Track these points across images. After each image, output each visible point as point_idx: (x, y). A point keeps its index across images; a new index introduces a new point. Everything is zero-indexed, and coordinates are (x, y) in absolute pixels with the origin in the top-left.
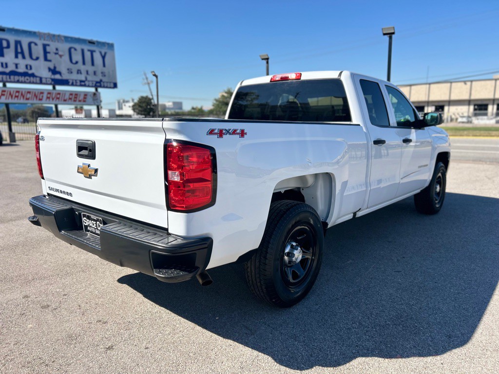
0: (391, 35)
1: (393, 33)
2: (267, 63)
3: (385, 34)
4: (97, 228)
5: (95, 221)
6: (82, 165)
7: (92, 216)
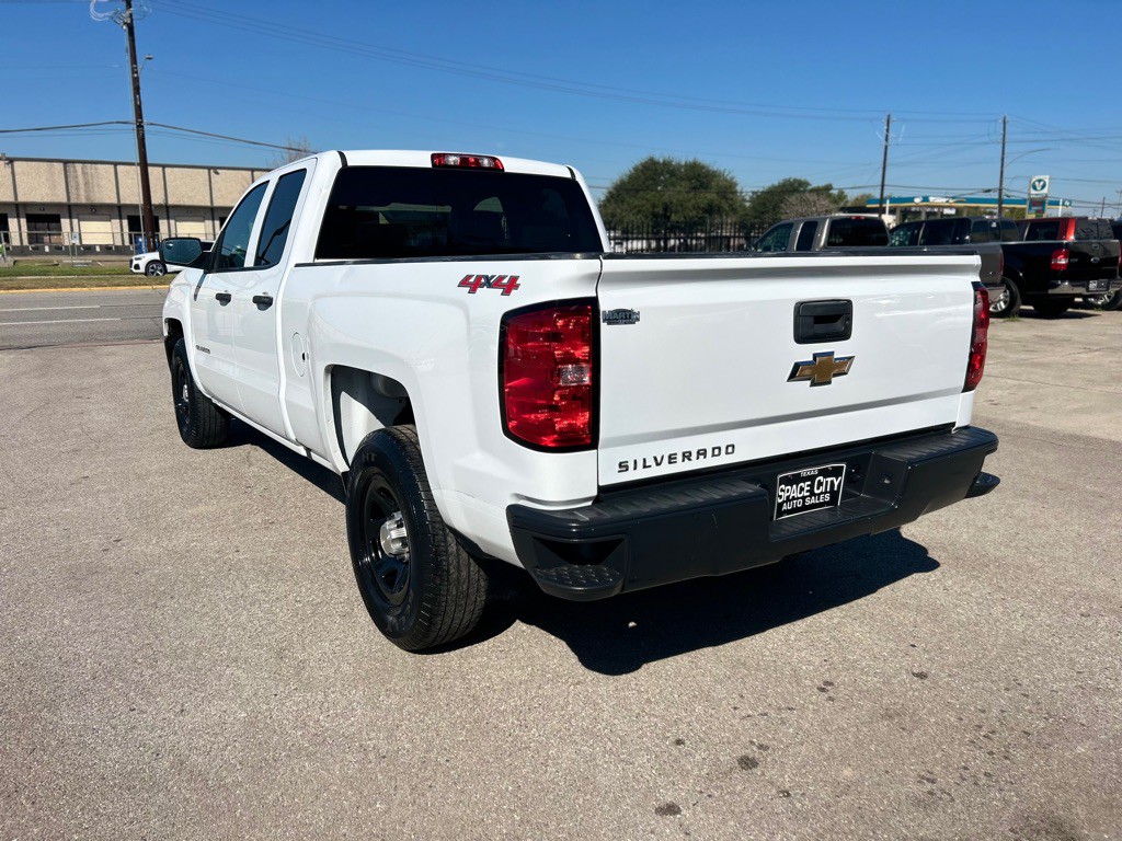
4: (812, 493)
5: (812, 479)
6: (811, 359)
7: (804, 472)
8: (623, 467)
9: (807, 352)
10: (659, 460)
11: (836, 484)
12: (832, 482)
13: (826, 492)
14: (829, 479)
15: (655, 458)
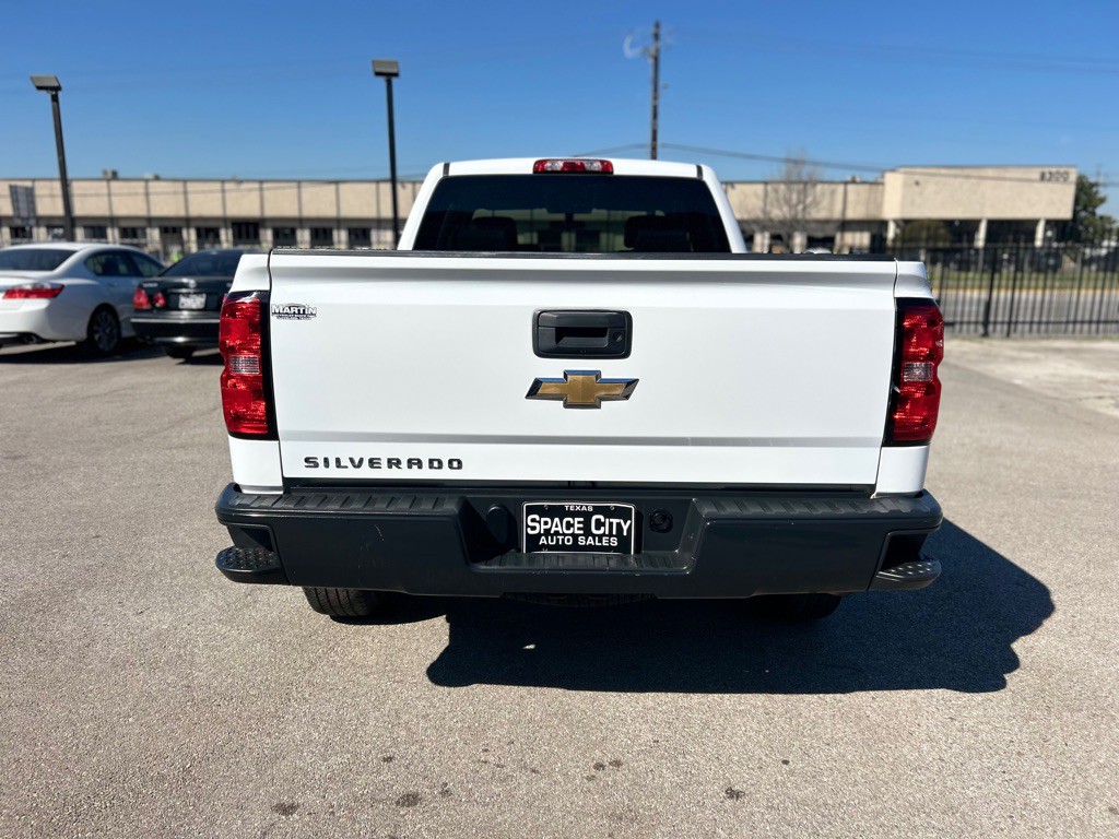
0: (389, 77)
1: (396, 75)
2: (55, 99)
3: (378, 74)
4: (587, 533)
5: (587, 516)
6: (562, 376)
7: (570, 505)
8: (311, 462)
9: (555, 368)
10: (357, 462)
11: (625, 528)
12: (619, 525)
13: (611, 535)
14: (615, 521)
15: (352, 460)
